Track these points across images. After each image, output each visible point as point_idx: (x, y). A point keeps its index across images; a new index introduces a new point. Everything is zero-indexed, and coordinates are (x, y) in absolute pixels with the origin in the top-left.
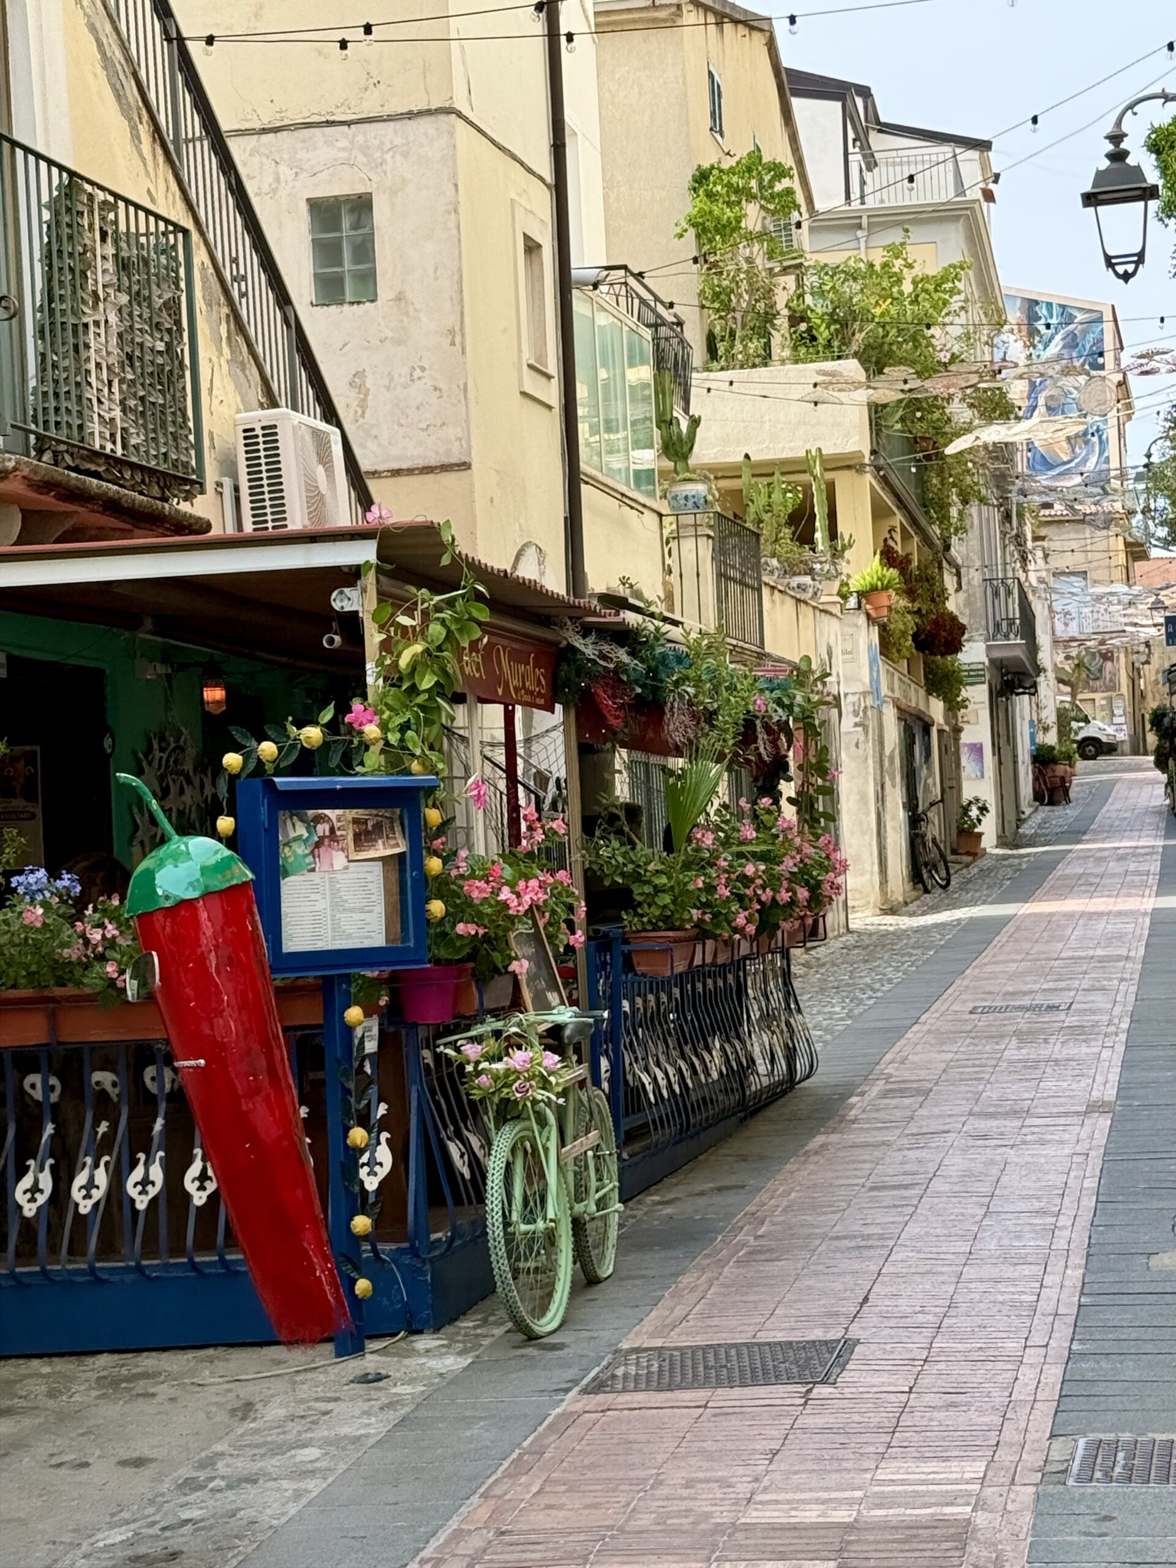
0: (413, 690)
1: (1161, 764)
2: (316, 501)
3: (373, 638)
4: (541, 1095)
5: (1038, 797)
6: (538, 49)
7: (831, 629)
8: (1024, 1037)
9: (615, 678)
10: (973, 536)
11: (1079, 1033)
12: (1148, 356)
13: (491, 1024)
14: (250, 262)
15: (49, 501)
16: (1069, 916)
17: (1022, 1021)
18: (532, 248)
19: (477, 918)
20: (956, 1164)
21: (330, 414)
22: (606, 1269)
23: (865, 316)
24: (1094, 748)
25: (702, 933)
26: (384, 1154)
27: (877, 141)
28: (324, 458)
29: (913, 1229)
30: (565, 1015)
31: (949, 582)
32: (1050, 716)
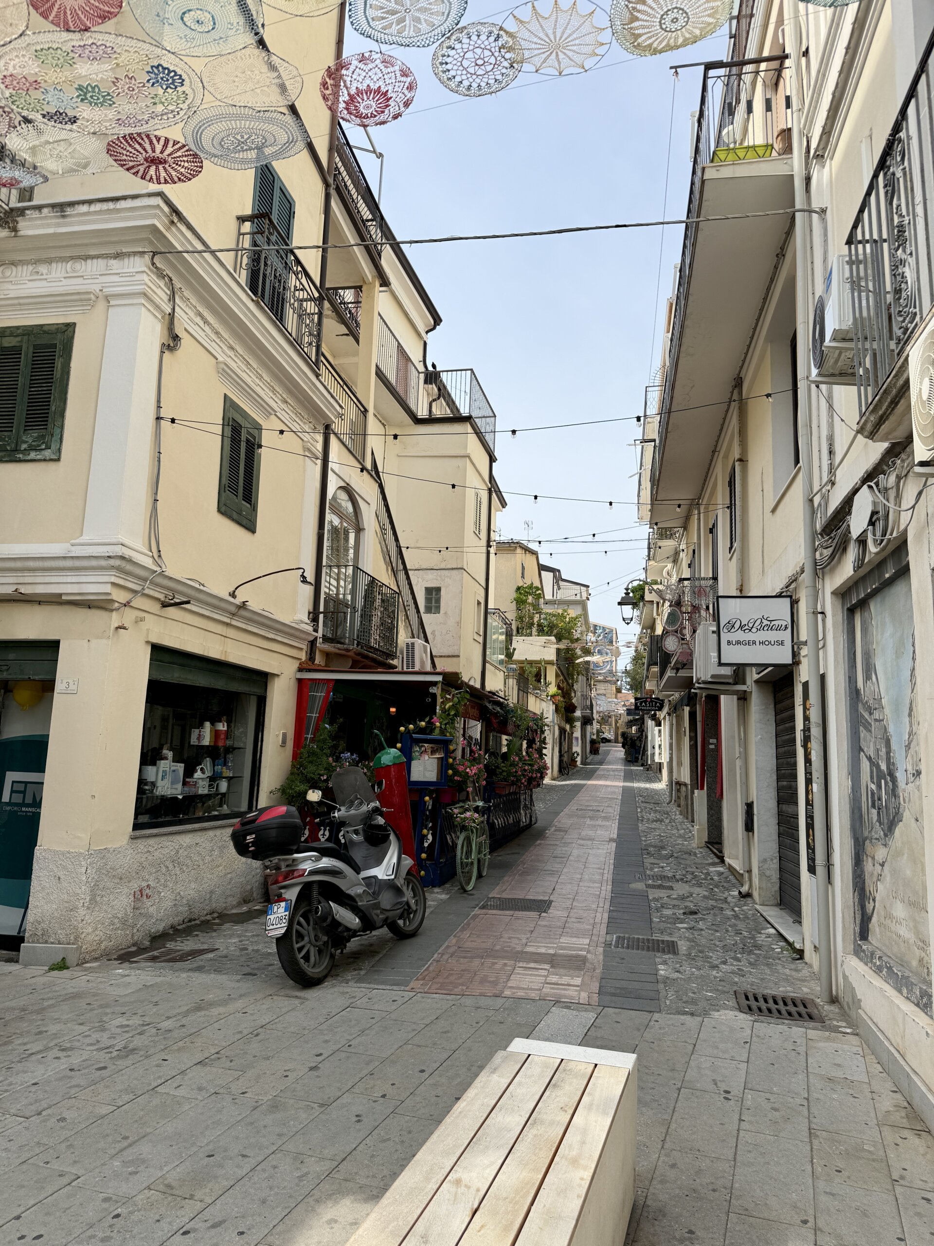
0: (449, 715)
1: (623, 747)
2: (422, 663)
3: (439, 700)
4: (473, 825)
5: (591, 752)
6: (484, 556)
7: (544, 704)
8: (591, 818)
9: (496, 715)
10: (579, 684)
11: (606, 818)
12: (629, 643)
13: (461, 804)
14: (411, 602)
15: (359, 658)
16: (601, 785)
17: (590, 814)
18: (479, 603)
19: (460, 776)
20: (575, 852)
21: (427, 641)
22: (484, 874)
23: (556, 626)
24: (606, 740)
25: (513, 783)
26: (430, 837)
27: (561, 583)
28: (425, 652)
29: (565, 870)
30: (480, 804)
31: (573, 695)
32: (595, 731)
